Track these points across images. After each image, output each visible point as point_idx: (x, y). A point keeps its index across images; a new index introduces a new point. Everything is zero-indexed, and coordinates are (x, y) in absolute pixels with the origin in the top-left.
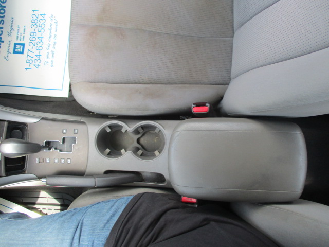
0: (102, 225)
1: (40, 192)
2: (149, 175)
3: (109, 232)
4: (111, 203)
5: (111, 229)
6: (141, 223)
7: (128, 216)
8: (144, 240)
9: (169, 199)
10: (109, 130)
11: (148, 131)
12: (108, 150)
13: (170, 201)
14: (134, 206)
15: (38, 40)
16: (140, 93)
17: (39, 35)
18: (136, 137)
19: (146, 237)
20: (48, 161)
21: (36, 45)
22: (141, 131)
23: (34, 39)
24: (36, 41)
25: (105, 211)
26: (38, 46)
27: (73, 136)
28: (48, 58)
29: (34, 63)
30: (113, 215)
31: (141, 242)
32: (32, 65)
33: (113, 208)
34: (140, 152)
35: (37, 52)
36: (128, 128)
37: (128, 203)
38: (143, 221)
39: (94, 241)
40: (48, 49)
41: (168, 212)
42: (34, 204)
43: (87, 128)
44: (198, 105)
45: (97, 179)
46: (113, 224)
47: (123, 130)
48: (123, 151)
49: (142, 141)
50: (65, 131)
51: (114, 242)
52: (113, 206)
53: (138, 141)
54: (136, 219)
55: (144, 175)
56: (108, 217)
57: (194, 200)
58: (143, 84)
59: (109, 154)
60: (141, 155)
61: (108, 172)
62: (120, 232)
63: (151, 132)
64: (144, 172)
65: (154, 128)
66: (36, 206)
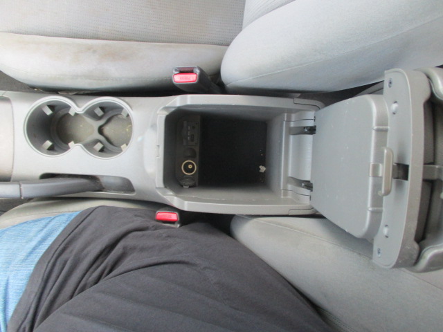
0: (22, 255)
2: (112, 181)
3: (34, 265)
4: (44, 222)
6: (85, 252)
8: (90, 276)
9: (136, 216)
10: (49, 112)
11: (116, 115)
12: (49, 143)
13: (135, 218)
14: (77, 226)
16: (95, 51)
18: (96, 124)
19: (93, 272)
22: (99, 112)
25: (32, 234)
30: (44, 240)
31: (84, 279)
33: (45, 230)
34: (99, 146)
36: (77, 108)
38: (88, 249)
39: (8, 280)
41: (130, 235)
43: (12, 107)
44: (182, 72)
45: (23, 186)
46: (41, 255)
47: (72, 112)
48: (71, 144)
49: (107, 130)
51: (40, 280)
52: (46, 226)
53: (101, 131)
54: (78, 245)
55: (103, 181)
56: (34, 243)
57: (174, 216)
58: (104, 39)
59: (51, 149)
60: (102, 150)
61: (47, 176)
62: (50, 264)
63: (120, 116)
64: (103, 176)
65: (120, 109)
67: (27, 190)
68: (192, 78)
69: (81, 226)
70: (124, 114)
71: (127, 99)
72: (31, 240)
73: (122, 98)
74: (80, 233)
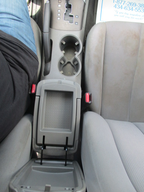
0: (20, 33)
1: (40, 5)
2: (49, 67)
3: (16, 37)
4: (33, 41)
5: (18, 38)
6: (21, 57)
7: (25, 50)
8: (11, 58)
9: (34, 77)
10: (76, 44)
11: (75, 69)
12: (64, 43)
13: (33, 76)
15: (131, 7)
16: (99, 63)
17: (134, 8)
18: (71, 61)
19: (12, 60)
20: (59, 6)
21: (128, 6)
22: (76, 63)
23: (132, 5)
24: (130, 6)
25: (28, 36)
26: (127, 8)
27: (74, 21)
28: (120, 13)
29: (117, 4)
30: (26, 41)
31: (10, 56)
32: (116, 3)
33: (30, 42)
34: (62, 62)
35: (123, 7)
36: (78, 55)
37: (33, 51)
38: (22, 58)
39: (11, 27)
40: (125, 13)
41: (27, 75)
42: (33, 2)
43: (78, 31)
44: (90, 96)
45: (48, 34)
46: (20, 40)
47: (76, 53)
48: (64, 52)
49: (69, 65)
50: (77, 17)
51: (10, 39)
52: (31, 42)
53: (69, 63)
54: (23, 54)
55: (49, 63)
56: (25, 37)
57: (33, 92)
58: (103, 66)
59: (62, 44)
60: (61, 63)
61: (51, 42)
62: (16, 44)
63: (74, 70)
64: (51, 63)
65: (77, 71)
66: (31, 3)
67: (46, 35)
68: (87, 100)
69: (31, 55)
70: (75, 72)
71: (80, 74)
72: (26, 36)
73: (81, 72)
74: (28, 55)
